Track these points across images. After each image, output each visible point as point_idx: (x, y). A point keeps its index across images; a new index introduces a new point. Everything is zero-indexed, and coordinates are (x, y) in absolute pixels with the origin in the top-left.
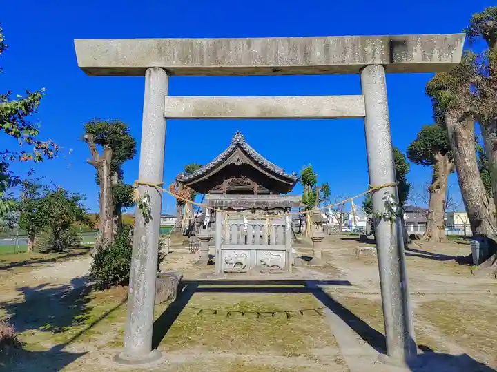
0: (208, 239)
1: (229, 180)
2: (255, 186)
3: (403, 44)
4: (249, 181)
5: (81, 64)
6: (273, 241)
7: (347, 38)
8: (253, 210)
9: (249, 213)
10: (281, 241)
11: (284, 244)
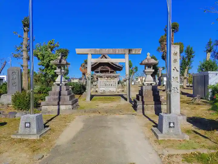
0: (96, 85)
1: (101, 67)
2: (109, 69)
3: (131, 50)
4: (107, 67)
5: (77, 53)
6: (113, 85)
7: (122, 49)
8: (108, 77)
9: (106, 78)
10: (115, 85)
11: (116, 86)
